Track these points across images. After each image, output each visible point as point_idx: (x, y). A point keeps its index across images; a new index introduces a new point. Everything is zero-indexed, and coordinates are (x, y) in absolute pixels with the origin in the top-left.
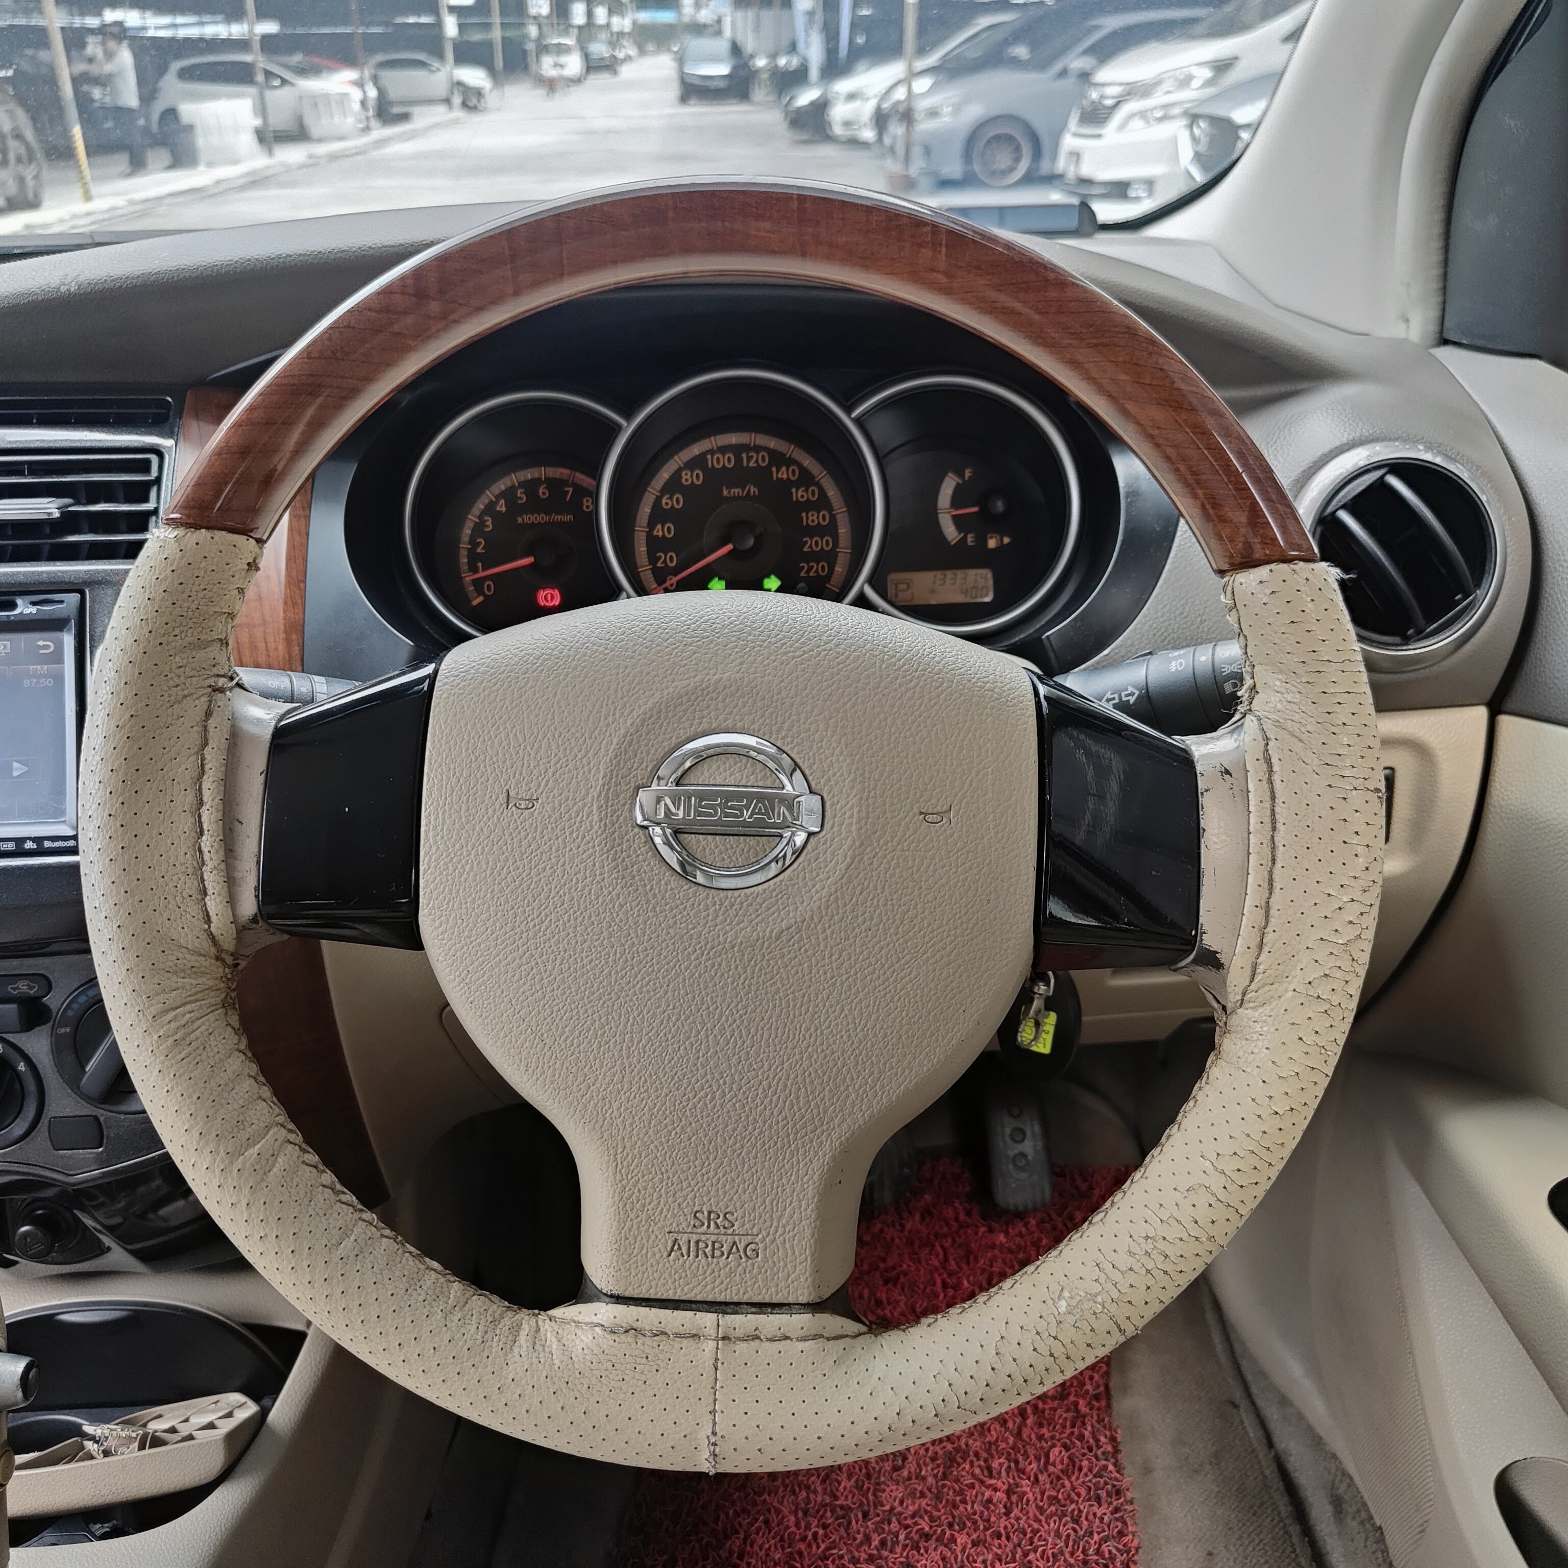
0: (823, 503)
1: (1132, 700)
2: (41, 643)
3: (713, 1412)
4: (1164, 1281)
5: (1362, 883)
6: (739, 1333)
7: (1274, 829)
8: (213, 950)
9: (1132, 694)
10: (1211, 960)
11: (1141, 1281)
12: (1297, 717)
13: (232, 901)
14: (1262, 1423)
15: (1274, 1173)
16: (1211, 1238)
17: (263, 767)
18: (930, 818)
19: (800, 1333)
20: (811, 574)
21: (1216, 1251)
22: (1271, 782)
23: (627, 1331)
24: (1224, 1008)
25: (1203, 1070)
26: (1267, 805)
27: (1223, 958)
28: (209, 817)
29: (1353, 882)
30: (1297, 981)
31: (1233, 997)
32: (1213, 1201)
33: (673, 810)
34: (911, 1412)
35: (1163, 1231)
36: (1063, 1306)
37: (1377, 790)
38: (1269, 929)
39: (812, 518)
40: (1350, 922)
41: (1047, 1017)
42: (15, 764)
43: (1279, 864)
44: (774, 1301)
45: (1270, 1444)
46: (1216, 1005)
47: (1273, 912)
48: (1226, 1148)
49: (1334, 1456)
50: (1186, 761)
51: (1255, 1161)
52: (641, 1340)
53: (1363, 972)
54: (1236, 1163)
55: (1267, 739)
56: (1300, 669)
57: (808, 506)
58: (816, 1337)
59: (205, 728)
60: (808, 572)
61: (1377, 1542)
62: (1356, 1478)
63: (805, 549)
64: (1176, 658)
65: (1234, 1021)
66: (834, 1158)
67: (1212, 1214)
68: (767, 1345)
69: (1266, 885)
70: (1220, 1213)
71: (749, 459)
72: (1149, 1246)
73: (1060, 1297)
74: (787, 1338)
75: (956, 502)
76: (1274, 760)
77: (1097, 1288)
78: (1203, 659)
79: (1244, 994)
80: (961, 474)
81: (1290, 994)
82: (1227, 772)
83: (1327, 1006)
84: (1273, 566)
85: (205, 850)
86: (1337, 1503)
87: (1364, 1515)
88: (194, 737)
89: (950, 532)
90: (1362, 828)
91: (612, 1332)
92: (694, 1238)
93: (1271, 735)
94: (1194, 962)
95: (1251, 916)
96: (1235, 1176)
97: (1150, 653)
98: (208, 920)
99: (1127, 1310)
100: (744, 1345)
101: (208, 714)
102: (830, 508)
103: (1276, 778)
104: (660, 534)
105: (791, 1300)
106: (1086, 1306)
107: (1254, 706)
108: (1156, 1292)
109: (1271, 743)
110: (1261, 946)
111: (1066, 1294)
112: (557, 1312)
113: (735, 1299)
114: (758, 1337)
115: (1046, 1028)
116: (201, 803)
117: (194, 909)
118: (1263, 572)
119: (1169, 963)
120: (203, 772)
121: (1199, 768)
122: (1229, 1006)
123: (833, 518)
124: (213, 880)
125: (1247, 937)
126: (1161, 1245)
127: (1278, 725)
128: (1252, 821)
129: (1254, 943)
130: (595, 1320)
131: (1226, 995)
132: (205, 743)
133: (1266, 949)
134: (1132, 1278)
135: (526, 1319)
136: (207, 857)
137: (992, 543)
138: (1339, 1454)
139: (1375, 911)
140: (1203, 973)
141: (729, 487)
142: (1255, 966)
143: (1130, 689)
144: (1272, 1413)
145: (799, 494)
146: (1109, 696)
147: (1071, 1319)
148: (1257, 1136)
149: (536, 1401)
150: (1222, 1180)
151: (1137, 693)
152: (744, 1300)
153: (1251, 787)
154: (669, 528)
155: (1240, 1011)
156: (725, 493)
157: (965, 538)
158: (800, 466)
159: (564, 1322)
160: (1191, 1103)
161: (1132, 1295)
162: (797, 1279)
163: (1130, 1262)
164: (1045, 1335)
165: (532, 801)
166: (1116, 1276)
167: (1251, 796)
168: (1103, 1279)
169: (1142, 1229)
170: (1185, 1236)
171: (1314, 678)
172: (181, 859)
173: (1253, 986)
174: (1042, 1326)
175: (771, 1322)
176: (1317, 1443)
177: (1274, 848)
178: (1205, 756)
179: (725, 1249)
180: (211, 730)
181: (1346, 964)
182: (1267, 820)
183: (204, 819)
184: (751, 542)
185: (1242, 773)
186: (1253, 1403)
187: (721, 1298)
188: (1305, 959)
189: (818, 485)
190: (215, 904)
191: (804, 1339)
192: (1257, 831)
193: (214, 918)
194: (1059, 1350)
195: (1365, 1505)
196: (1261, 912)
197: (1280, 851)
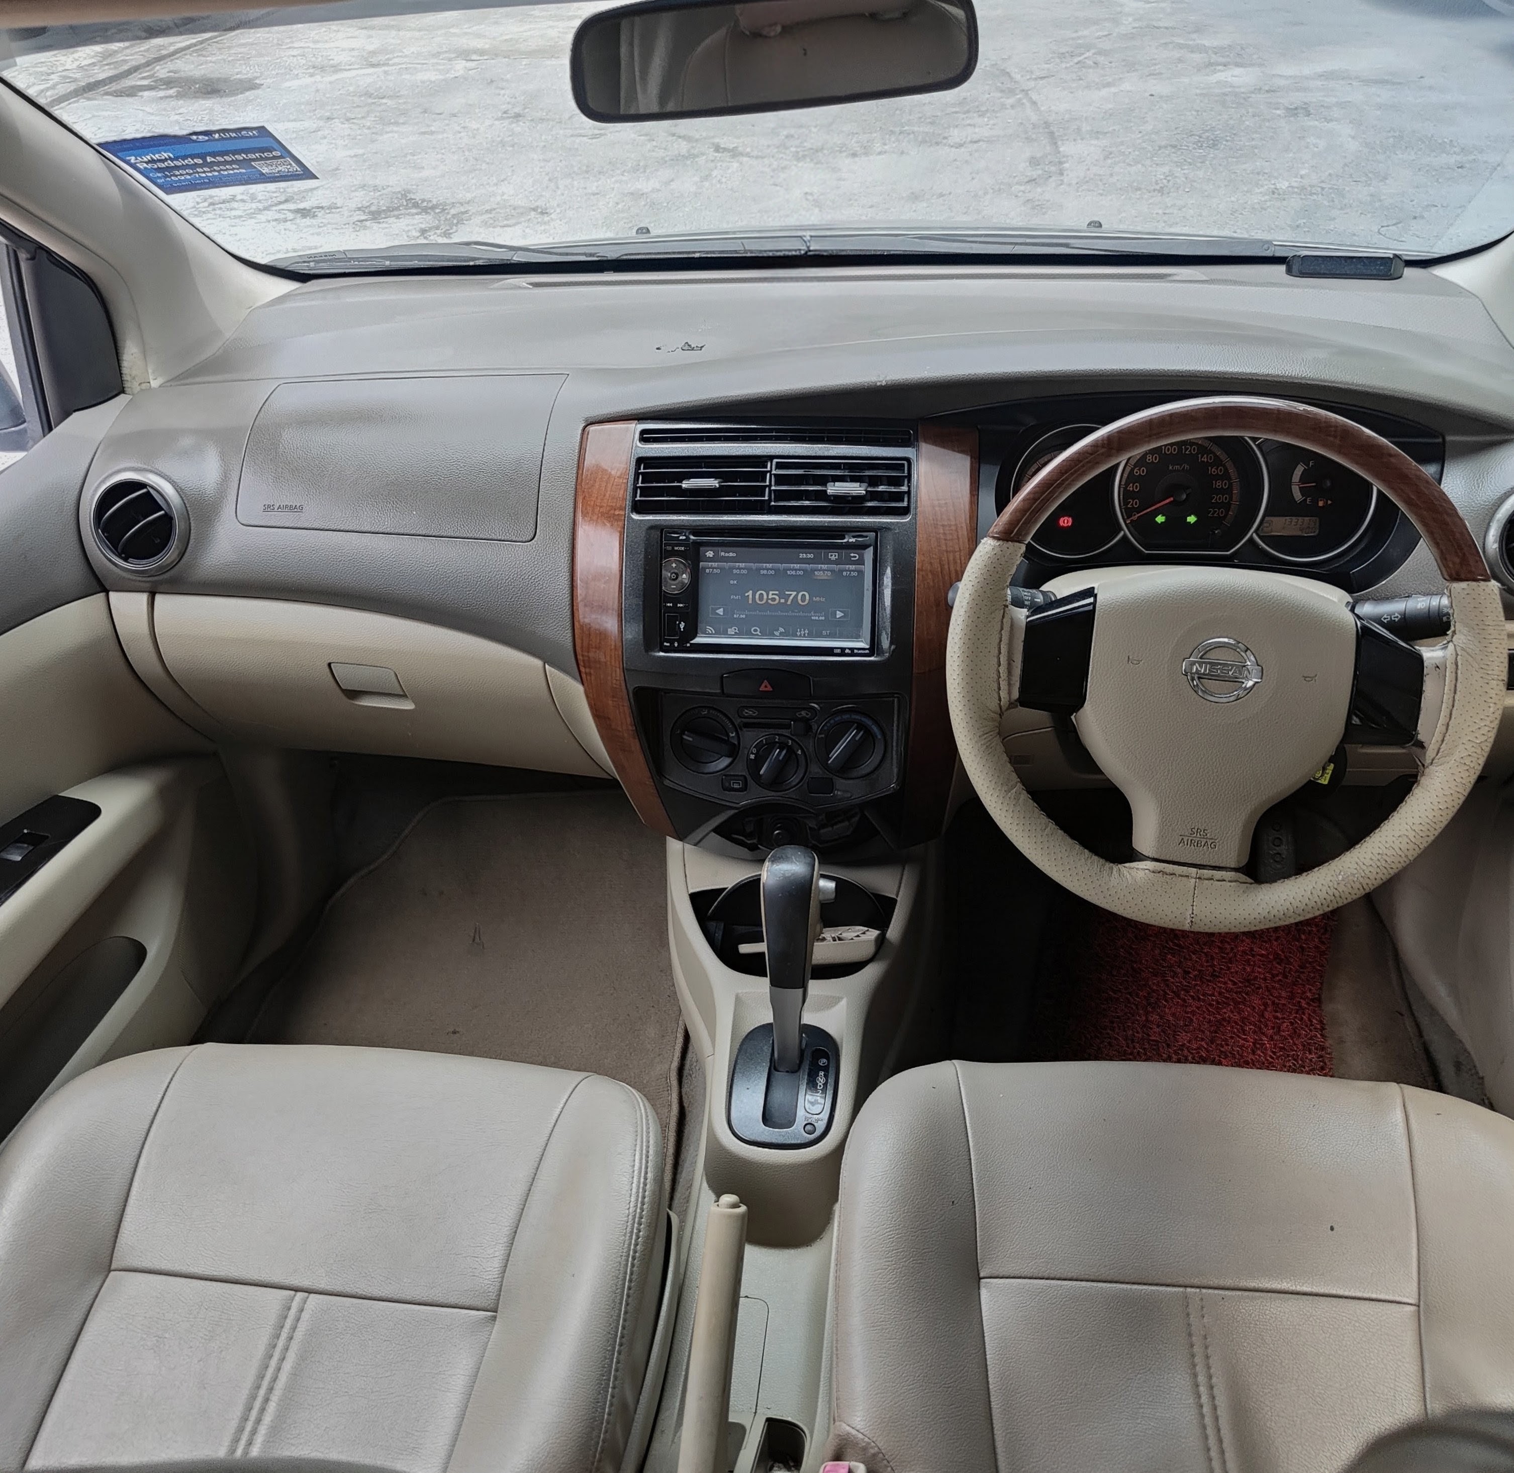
0: (1226, 476)
1: (1397, 620)
2: (852, 555)
3: (1193, 906)
4: (1385, 871)
5: (1490, 718)
6: (1206, 877)
7: (1455, 693)
8: (999, 712)
9: (1397, 617)
10: (1421, 745)
11: (1374, 871)
12: (1471, 647)
13: (1010, 693)
14: (1417, 1025)
15: (1437, 833)
16: (1406, 856)
17: (1023, 639)
18: (1307, 679)
19: (1230, 879)
20: (1215, 515)
21: (1408, 862)
22: (1456, 673)
23: (1159, 872)
24: (1423, 765)
25: (1411, 790)
26: (1454, 682)
27: (1425, 745)
28: (1003, 659)
29: (1486, 718)
30: (1457, 756)
31: (1428, 761)
32: (1409, 841)
33: (1199, 669)
34: (1274, 912)
35: (1385, 851)
36: (1340, 878)
37: (1503, 680)
38: (1447, 734)
39: (1218, 484)
40: (1483, 734)
41: (1329, 766)
42: (838, 612)
43: (1455, 708)
44: (1221, 865)
45: (1421, 1035)
46: (1420, 764)
47: (1450, 727)
48: (1417, 821)
49: (1461, 1041)
50: (1419, 659)
51: (1429, 827)
52: (1165, 876)
53: (1486, 755)
54: (1421, 827)
55: (1457, 655)
56: (1475, 627)
57: (1217, 477)
58: (1235, 881)
59: (1002, 622)
60: (1213, 514)
61: (1479, 1084)
62: (1472, 1053)
63: (1213, 501)
64: (1421, 602)
65: (1427, 771)
66: (1251, 812)
67: (1407, 846)
68: (1216, 882)
69: (1448, 716)
70: (1411, 846)
71: (1186, 449)
72: (1379, 857)
73: (1340, 874)
74: (1224, 880)
75: (1302, 480)
76: (1459, 664)
77: (1355, 871)
78: (1434, 603)
79: (1433, 760)
80: (1308, 465)
81: (1453, 761)
82: (1438, 667)
83: (1468, 768)
84: (1469, 582)
85: (1001, 672)
86: (1458, 1066)
87: (1473, 1071)
88: (998, 627)
89: (1297, 495)
90: (1494, 696)
91: (1153, 872)
92: (1190, 838)
93: (1459, 653)
94: (1413, 745)
95: (1440, 728)
96: (1420, 832)
97: (1408, 597)
98: (1000, 700)
99: (1367, 881)
100: (1207, 881)
101: (1003, 617)
102: (1229, 479)
103: (1459, 672)
104: (1131, 489)
105: (1228, 865)
106: (1350, 878)
107: (1453, 640)
108: (1380, 875)
109: (1459, 657)
110: (1443, 741)
111: (1342, 873)
112: (1127, 865)
113: (1205, 864)
114: (1212, 879)
115: (1327, 771)
116: (1000, 653)
117: (996, 695)
118: (1464, 585)
119: (1401, 744)
120: (1001, 641)
121: (1425, 664)
122: (1426, 765)
123: (1231, 485)
124: (1004, 685)
125: (1437, 736)
126: (1385, 857)
127: (1463, 649)
128: (1446, 689)
129: (1440, 739)
130: (1145, 867)
131: (1425, 760)
132: (1002, 629)
133: (1445, 742)
134: (1371, 869)
135: (1115, 867)
136: (1001, 675)
137: (1321, 504)
138: (1464, 1041)
139: (1495, 731)
140: (1415, 749)
141: (1173, 465)
142: (1439, 749)
143: (1396, 615)
144: (1424, 1021)
145: (1213, 471)
146: (1385, 616)
147: (1344, 883)
148: (1431, 817)
149: (1122, 895)
150: (1414, 833)
151: (1400, 617)
152: (1209, 864)
153: (1447, 675)
154: (1137, 486)
155: (1430, 767)
156: (1171, 468)
157: (1306, 500)
158: (1215, 455)
159: (1130, 868)
160: (1404, 803)
161: (1369, 875)
162: (1231, 858)
163: (1371, 862)
164: (1332, 888)
165: (1139, 661)
166: (1364, 867)
167: (1447, 678)
168: (1358, 868)
169: (1377, 851)
170: (1395, 854)
171: (1481, 632)
172: (992, 675)
173: (1437, 757)
174: (1331, 884)
175: (1218, 874)
176: (1451, 1034)
177: (1454, 701)
178: (1428, 658)
179: (1203, 844)
180: (1005, 623)
181: (1479, 751)
182: (1453, 689)
183: (1001, 660)
184: (1184, 496)
185: (1444, 667)
186: (1413, 1015)
187: (1199, 863)
188: (1461, 747)
189: (1224, 466)
190: (1004, 694)
191: (1230, 881)
192: (1448, 694)
193: (1002, 699)
194: (1337, 894)
195: (1475, 1067)
196: (1444, 727)
197: (1457, 702)
